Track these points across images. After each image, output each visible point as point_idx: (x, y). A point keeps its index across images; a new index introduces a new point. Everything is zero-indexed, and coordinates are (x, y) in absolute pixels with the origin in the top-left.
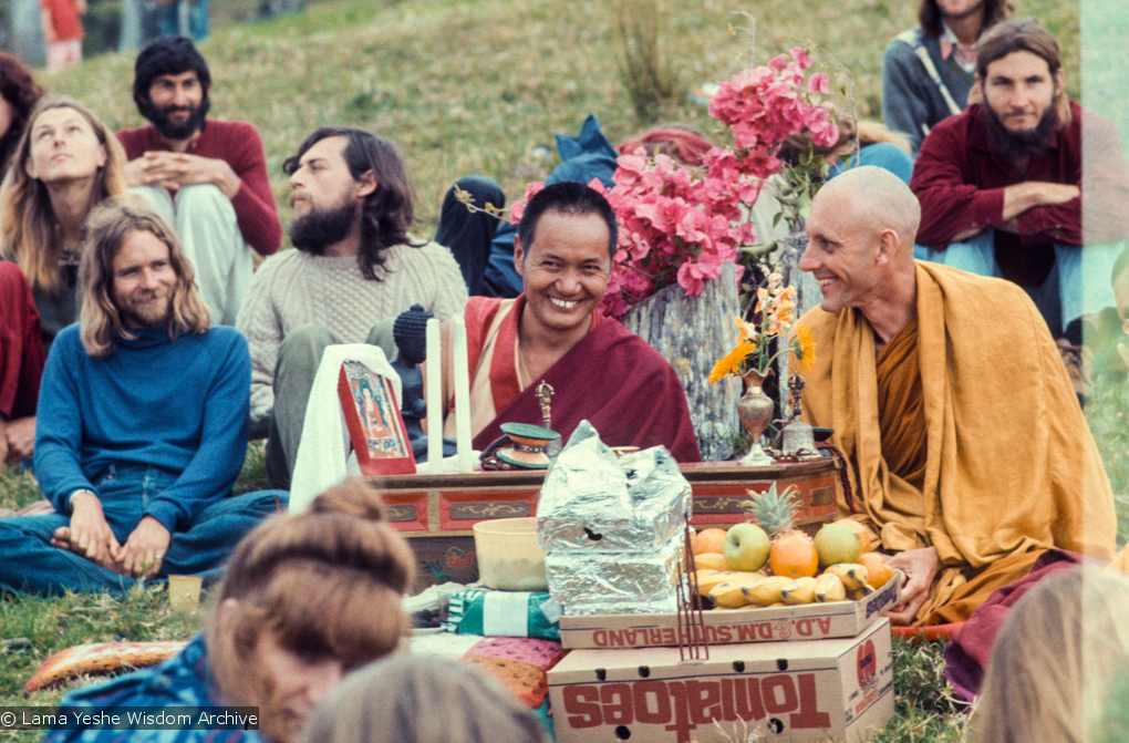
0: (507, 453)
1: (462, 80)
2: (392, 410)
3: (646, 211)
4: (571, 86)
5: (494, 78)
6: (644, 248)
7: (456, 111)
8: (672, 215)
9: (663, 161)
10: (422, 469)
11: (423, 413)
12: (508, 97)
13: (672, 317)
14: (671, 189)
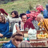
0: (25, 30)
1: (19, 7)
2: (19, 27)
3: (33, 15)
4: (26, 8)
5: (21, 7)
6: (33, 17)
7: (19, 9)
8: (34, 15)
9: (34, 12)
10: (21, 31)
11: (20, 27)
12: (22, 8)
13: (34, 22)
14: (34, 14)
